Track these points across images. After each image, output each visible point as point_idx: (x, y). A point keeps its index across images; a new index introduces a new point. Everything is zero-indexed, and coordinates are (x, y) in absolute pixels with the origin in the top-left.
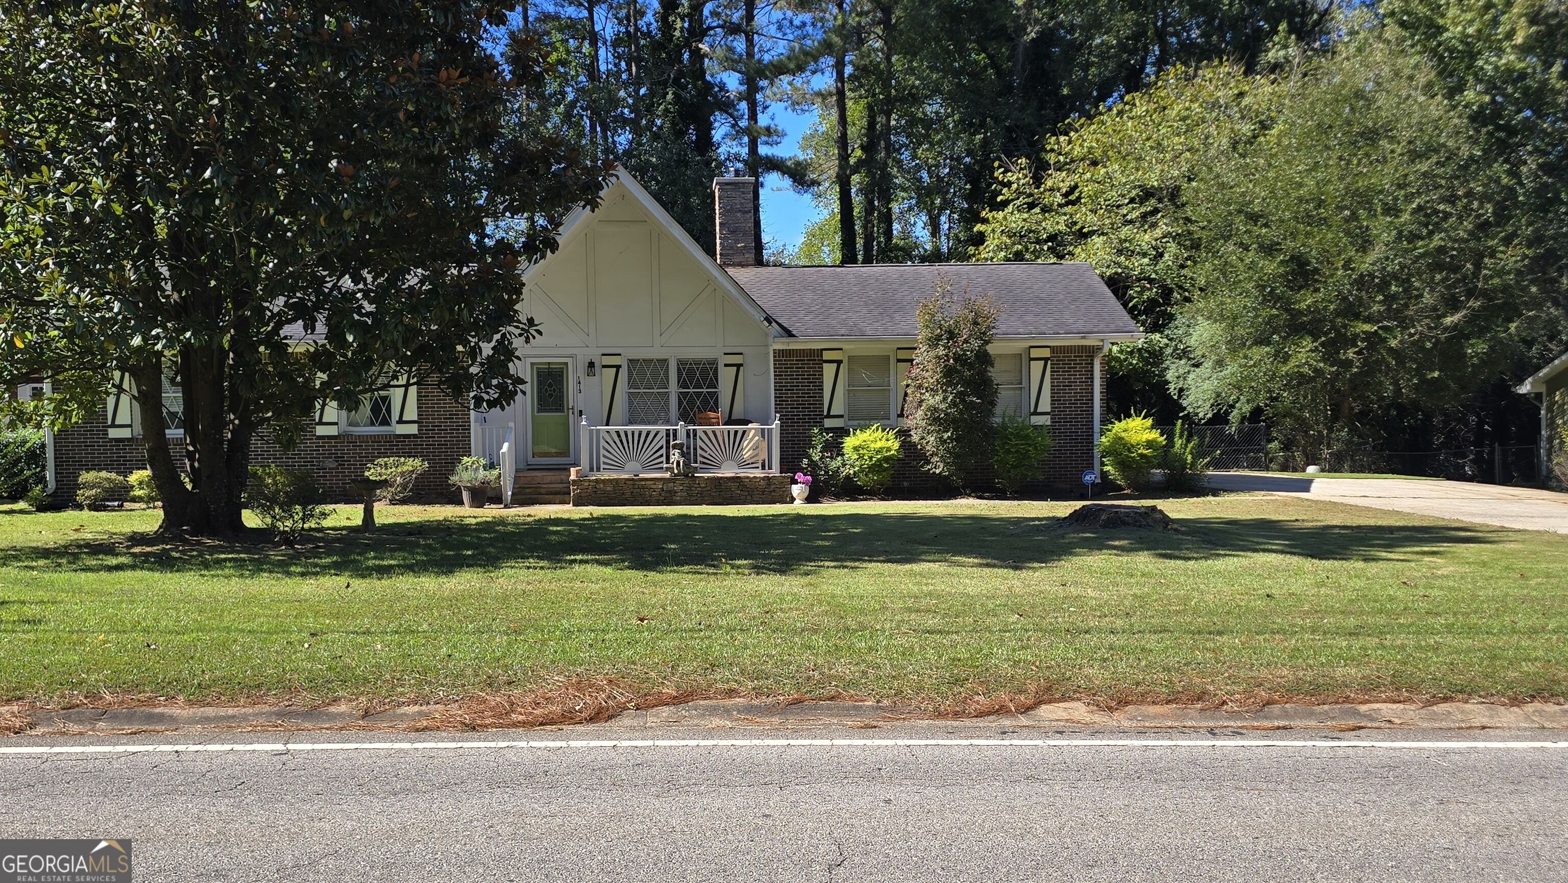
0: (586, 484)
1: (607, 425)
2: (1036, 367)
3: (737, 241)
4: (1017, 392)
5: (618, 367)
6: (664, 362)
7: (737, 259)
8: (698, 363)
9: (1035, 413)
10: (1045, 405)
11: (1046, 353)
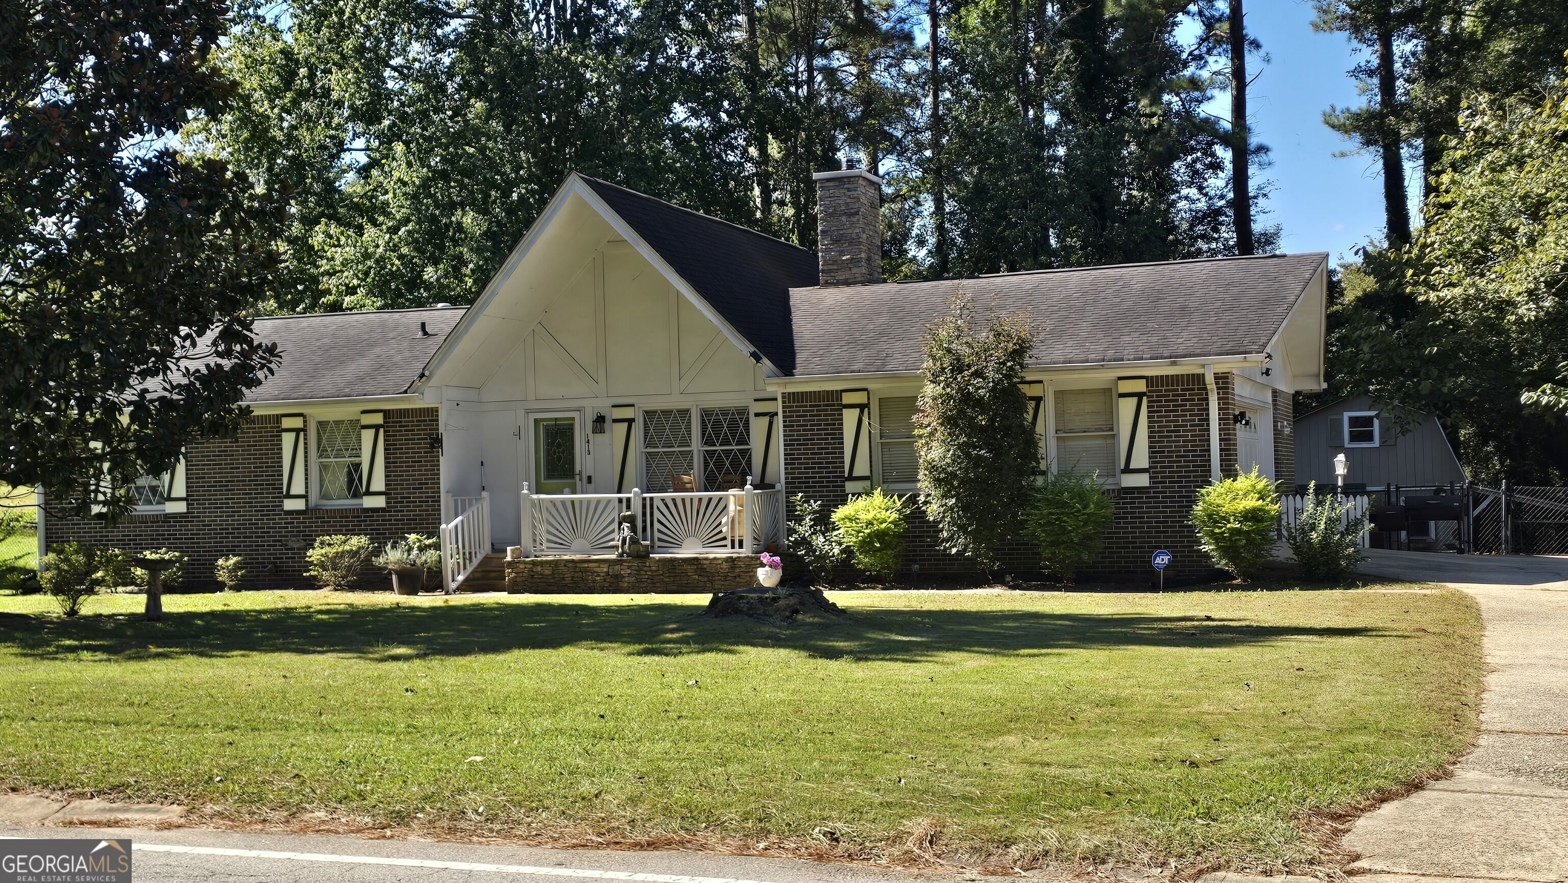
0: (522, 566)
1: (619, 492)
2: (1127, 407)
3: (842, 253)
4: (1109, 441)
5: (630, 421)
6: (685, 413)
7: (841, 276)
8: (725, 412)
9: (1127, 470)
10: (1141, 458)
11: (1141, 386)
